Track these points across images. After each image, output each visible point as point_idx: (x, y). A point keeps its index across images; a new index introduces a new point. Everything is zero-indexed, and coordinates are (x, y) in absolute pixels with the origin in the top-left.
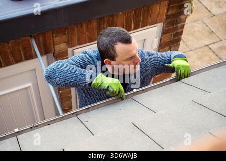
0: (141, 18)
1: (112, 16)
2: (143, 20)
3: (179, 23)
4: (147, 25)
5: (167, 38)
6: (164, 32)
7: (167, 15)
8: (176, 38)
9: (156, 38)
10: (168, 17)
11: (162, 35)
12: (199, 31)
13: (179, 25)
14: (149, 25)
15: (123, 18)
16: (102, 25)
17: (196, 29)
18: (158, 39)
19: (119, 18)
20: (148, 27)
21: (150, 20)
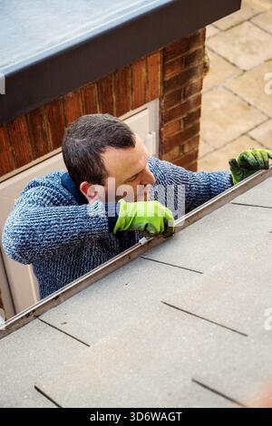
0: (114, 97)
1: (55, 103)
2: (118, 101)
3: (190, 94)
4: (128, 111)
5: (173, 129)
6: (165, 118)
7: (163, 82)
8: (190, 126)
9: (150, 133)
10: (166, 85)
11: (161, 125)
12: (222, 108)
13: (192, 98)
14: (133, 109)
15: (79, 104)
16: (39, 127)
17: (217, 105)
18: (154, 133)
19: (69, 105)
20: (131, 112)
21: (132, 98)
